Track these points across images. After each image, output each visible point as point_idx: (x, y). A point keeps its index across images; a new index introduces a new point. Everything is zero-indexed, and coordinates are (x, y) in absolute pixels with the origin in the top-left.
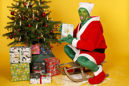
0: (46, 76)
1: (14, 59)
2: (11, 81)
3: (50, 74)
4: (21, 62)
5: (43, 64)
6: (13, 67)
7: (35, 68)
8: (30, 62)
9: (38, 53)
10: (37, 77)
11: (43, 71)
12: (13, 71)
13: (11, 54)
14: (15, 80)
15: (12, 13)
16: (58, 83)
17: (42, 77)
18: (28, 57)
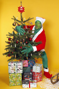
0: (33, 82)
1: (11, 70)
2: (9, 86)
3: (36, 80)
4: (16, 73)
5: (31, 73)
6: (11, 76)
7: (25, 76)
8: (22, 73)
9: (27, 66)
10: (27, 83)
11: (31, 78)
12: (11, 79)
13: (9, 67)
14: (12, 85)
15: (9, 39)
16: (42, 87)
17: (30, 83)
18: (21, 69)
